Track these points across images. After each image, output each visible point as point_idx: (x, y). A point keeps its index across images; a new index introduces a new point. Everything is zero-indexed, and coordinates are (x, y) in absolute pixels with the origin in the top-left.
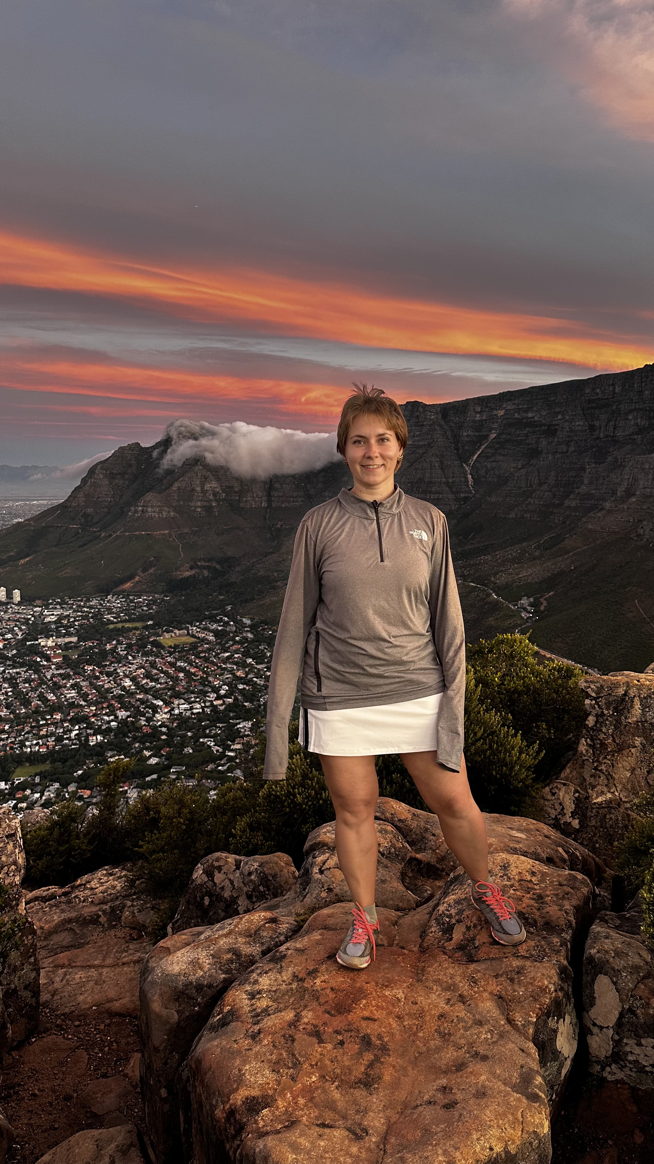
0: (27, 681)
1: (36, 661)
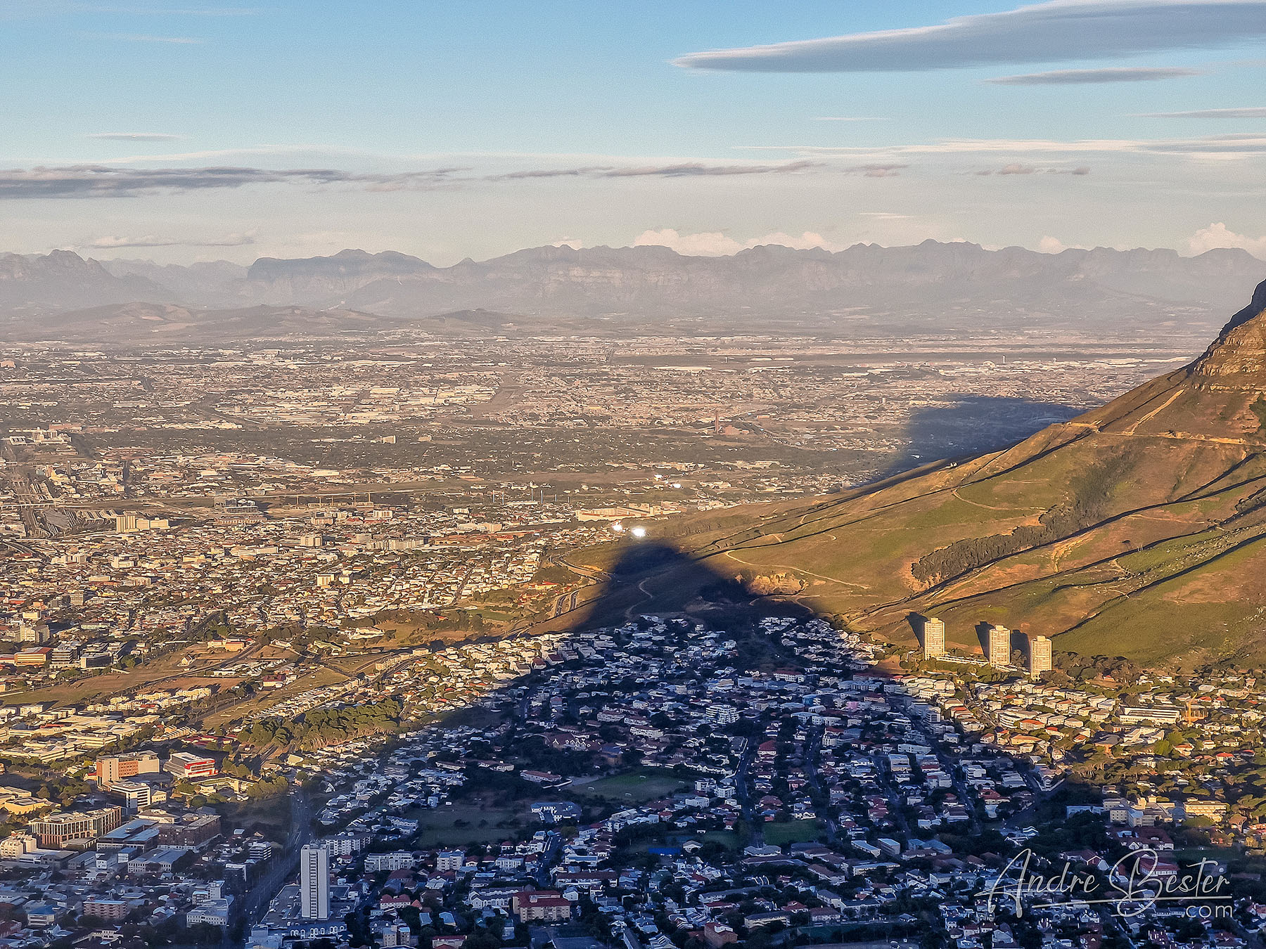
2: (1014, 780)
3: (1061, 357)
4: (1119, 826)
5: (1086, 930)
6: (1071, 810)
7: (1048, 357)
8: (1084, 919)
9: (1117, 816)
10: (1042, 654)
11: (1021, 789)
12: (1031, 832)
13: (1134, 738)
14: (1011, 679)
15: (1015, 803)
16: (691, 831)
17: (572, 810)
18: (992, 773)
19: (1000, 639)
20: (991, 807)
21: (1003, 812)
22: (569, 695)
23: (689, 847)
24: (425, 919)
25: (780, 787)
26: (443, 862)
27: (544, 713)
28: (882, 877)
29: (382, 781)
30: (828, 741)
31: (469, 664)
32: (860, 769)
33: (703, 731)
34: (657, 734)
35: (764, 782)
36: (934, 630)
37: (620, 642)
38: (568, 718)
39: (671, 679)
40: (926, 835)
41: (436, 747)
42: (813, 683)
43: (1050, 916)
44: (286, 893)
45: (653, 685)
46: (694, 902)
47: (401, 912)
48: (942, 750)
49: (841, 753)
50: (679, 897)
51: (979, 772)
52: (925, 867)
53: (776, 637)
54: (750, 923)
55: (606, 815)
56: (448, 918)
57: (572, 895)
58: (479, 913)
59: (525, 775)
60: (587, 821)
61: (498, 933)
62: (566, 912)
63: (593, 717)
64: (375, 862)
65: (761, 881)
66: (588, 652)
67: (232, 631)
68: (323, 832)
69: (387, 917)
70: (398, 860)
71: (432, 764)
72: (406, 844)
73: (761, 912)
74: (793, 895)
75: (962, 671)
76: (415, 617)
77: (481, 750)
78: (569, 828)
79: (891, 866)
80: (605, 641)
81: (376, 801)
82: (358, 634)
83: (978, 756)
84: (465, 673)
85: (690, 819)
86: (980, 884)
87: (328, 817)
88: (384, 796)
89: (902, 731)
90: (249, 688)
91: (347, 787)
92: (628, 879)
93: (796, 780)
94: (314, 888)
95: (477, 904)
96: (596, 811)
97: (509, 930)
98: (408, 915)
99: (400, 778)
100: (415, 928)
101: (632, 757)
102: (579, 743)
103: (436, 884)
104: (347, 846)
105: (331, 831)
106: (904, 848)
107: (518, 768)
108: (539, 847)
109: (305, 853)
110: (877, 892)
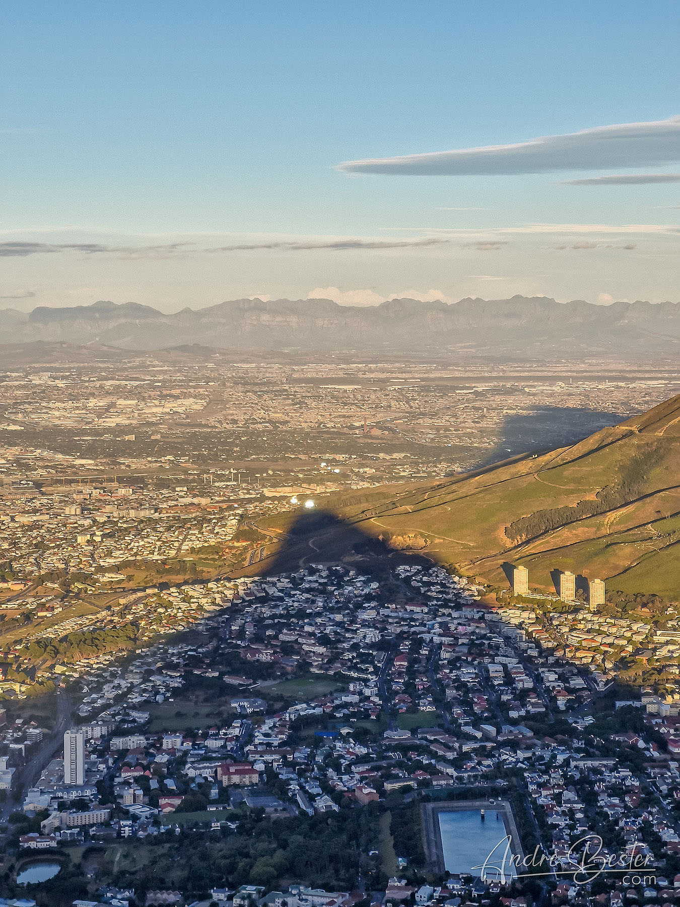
0: (617, 791)
1: (634, 747)
2: (578, 682)
3: (612, 379)
4: (652, 715)
5: (629, 791)
6: (619, 704)
7: (602, 379)
8: (628, 783)
9: (651, 709)
10: (598, 592)
11: (583, 689)
12: (589, 720)
13: (663, 652)
14: (576, 610)
15: (579, 699)
16: (346, 719)
17: (260, 705)
18: (562, 678)
19: (568, 581)
20: (561, 702)
21: (570, 706)
22: (259, 622)
23: (345, 731)
24: (154, 784)
25: (410, 688)
26: (168, 742)
27: (241, 634)
28: (483, 753)
29: (124, 684)
30: (445, 655)
31: (187, 599)
32: (467, 674)
33: (355, 647)
34: (321, 650)
35: (398, 685)
36: (521, 575)
37: (296, 583)
38: (258, 638)
39: (332, 610)
40: (514, 722)
41: (163, 659)
42: (434, 613)
43: (603, 781)
44: (53, 766)
45: (319, 614)
46: (348, 771)
47: (136, 779)
48: (526, 661)
49: (454, 664)
50: (337, 768)
51: (553, 677)
52: (514, 745)
53: (407, 580)
54: (388, 786)
55: (285, 709)
56: (170, 784)
57: (260, 767)
58: (193, 779)
59: (227, 679)
60: (271, 713)
61: (206, 795)
62: (255, 778)
63: (276, 637)
64: (118, 743)
65: (396, 756)
66: (272, 591)
67: (14, 575)
68: (80, 721)
69: (126, 783)
70: (135, 741)
71: (159, 671)
72: (141, 729)
73: (396, 778)
74: (419, 766)
75: (541, 604)
76: (148, 565)
77: (195, 661)
78: (258, 718)
79: (489, 745)
80: (285, 583)
81: (119, 699)
82: (107, 578)
83: (552, 665)
84: (184, 606)
85: (346, 711)
86: (554, 757)
87: (84, 710)
88: (125, 695)
89: (497, 647)
90: (28, 617)
91: (98, 688)
92: (300, 754)
93: (422, 682)
94: (74, 762)
95: (192, 773)
96: (278, 705)
97: (214, 792)
98: (142, 782)
99: (137, 681)
100: (147, 790)
101: (304, 666)
102: (265, 656)
103: (162, 759)
104: (98, 731)
105: (86, 720)
106: (499, 732)
107: (222, 674)
108: (237, 732)
109: (67, 737)
110: (479, 764)
